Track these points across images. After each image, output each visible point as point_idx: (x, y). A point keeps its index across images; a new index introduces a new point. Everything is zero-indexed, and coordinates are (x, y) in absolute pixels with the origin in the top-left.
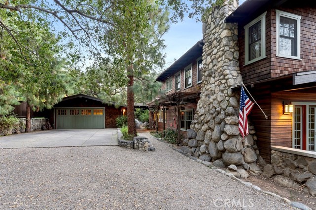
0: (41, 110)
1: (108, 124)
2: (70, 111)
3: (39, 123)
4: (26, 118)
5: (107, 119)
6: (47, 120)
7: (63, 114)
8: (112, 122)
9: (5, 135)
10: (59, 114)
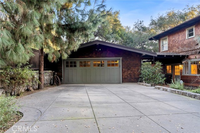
0: (56, 61)
1: (125, 78)
2: (80, 62)
3: (48, 78)
4: (40, 70)
5: (125, 71)
6: (54, 74)
7: (71, 66)
8: (131, 76)
9: (18, 95)
10: (67, 66)
